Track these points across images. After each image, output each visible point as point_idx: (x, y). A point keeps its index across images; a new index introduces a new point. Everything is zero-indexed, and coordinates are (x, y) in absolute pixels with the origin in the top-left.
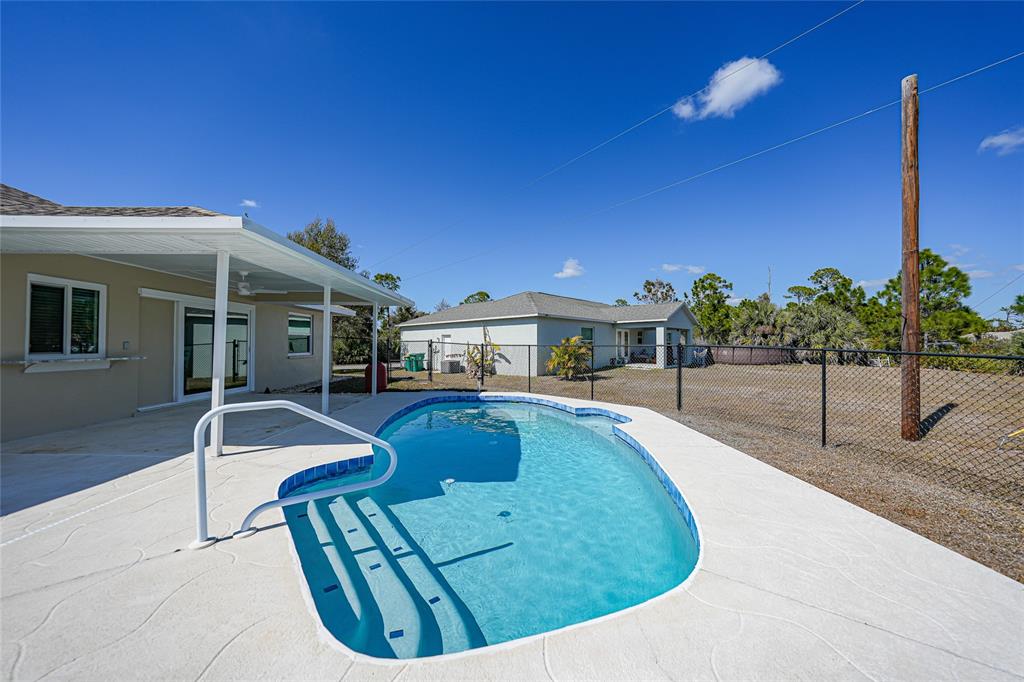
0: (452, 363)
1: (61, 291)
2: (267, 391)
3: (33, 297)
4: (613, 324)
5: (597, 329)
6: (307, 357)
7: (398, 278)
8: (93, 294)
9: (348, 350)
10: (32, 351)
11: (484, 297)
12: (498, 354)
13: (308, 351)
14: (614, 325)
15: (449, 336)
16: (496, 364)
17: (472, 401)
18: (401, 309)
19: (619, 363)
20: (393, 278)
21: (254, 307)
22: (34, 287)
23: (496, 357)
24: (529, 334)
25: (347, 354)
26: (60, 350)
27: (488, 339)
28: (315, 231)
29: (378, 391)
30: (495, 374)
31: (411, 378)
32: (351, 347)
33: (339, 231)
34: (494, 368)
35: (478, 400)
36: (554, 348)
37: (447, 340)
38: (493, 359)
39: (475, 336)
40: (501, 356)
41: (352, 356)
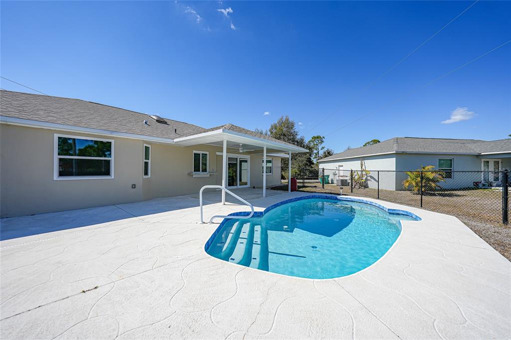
0: (342, 181)
1: (199, 154)
2: (254, 187)
3: (195, 157)
4: (477, 155)
5: (456, 159)
6: (271, 175)
7: (324, 137)
8: (206, 154)
9: (299, 173)
10: (194, 171)
11: (376, 142)
12: (370, 176)
13: (271, 172)
14: (479, 156)
15: (342, 166)
16: (369, 182)
17: (334, 199)
18: (325, 153)
19: (484, 185)
20: (320, 138)
21: (249, 156)
22: (195, 154)
23: (369, 178)
24: (390, 164)
25: (299, 175)
26: (199, 171)
27: (364, 167)
28: (281, 122)
29: (292, 191)
30: (368, 187)
31: (315, 186)
32: (300, 172)
33: (290, 120)
34: (367, 184)
35: (336, 199)
36: (409, 173)
37: (341, 168)
38: (367, 180)
39: (355, 166)
40: (371, 177)
41: (301, 176)
